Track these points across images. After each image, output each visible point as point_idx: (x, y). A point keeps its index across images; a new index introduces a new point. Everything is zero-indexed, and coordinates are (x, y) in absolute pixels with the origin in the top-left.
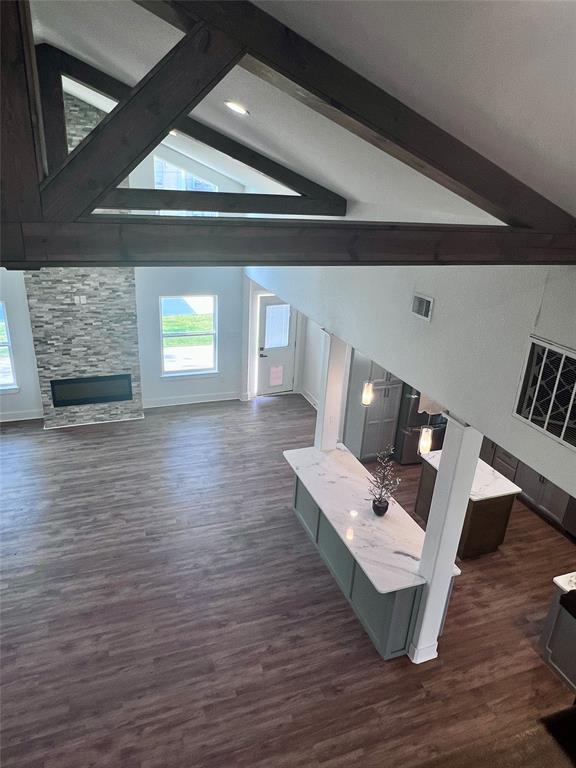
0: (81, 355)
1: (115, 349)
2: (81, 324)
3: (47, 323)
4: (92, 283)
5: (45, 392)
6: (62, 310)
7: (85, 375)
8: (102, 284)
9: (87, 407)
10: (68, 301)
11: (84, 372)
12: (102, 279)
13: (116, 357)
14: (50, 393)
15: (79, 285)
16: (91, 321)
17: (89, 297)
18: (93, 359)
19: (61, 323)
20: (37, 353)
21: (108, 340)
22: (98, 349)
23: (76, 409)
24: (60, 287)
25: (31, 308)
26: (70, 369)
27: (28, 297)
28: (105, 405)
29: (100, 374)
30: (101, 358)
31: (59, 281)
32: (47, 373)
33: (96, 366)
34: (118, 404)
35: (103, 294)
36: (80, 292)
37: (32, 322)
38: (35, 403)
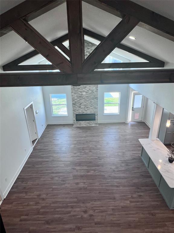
0: (83, 108)
1: (91, 106)
2: (84, 100)
3: (76, 99)
4: (87, 89)
5: (74, 117)
6: (79, 96)
7: (84, 113)
8: (90, 89)
9: (84, 122)
10: (81, 94)
11: (84, 112)
12: (90, 88)
13: (92, 109)
14: (75, 117)
15: (84, 90)
16: (86, 99)
17: (86, 92)
18: (86, 109)
19: (79, 100)
20: (73, 107)
21: (90, 104)
22: (88, 106)
23: (81, 122)
24: (79, 90)
25: (72, 95)
26: (80, 111)
27: (72, 92)
28: (88, 121)
29: (88, 113)
30: (88, 109)
31: (79, 89)
32: (75, 112)
33: (87, 111)
34: (92, 121)
35: (90, 92)
36: (84, 91)
37: (72, 99)
38: (71, 120)
